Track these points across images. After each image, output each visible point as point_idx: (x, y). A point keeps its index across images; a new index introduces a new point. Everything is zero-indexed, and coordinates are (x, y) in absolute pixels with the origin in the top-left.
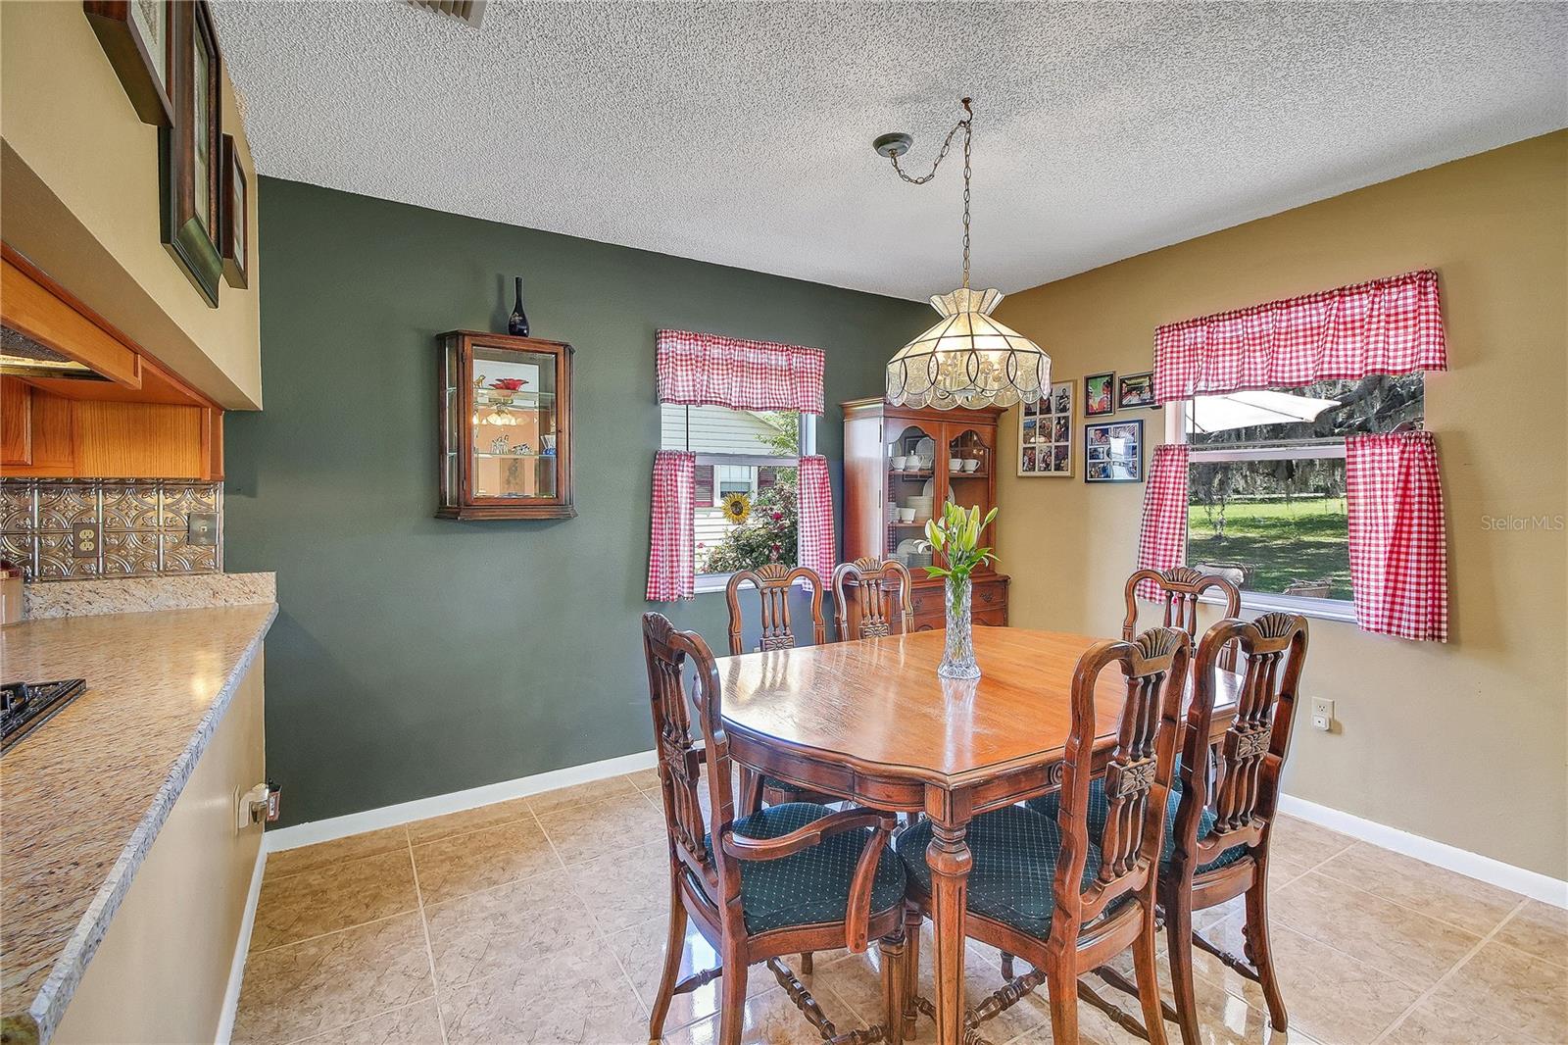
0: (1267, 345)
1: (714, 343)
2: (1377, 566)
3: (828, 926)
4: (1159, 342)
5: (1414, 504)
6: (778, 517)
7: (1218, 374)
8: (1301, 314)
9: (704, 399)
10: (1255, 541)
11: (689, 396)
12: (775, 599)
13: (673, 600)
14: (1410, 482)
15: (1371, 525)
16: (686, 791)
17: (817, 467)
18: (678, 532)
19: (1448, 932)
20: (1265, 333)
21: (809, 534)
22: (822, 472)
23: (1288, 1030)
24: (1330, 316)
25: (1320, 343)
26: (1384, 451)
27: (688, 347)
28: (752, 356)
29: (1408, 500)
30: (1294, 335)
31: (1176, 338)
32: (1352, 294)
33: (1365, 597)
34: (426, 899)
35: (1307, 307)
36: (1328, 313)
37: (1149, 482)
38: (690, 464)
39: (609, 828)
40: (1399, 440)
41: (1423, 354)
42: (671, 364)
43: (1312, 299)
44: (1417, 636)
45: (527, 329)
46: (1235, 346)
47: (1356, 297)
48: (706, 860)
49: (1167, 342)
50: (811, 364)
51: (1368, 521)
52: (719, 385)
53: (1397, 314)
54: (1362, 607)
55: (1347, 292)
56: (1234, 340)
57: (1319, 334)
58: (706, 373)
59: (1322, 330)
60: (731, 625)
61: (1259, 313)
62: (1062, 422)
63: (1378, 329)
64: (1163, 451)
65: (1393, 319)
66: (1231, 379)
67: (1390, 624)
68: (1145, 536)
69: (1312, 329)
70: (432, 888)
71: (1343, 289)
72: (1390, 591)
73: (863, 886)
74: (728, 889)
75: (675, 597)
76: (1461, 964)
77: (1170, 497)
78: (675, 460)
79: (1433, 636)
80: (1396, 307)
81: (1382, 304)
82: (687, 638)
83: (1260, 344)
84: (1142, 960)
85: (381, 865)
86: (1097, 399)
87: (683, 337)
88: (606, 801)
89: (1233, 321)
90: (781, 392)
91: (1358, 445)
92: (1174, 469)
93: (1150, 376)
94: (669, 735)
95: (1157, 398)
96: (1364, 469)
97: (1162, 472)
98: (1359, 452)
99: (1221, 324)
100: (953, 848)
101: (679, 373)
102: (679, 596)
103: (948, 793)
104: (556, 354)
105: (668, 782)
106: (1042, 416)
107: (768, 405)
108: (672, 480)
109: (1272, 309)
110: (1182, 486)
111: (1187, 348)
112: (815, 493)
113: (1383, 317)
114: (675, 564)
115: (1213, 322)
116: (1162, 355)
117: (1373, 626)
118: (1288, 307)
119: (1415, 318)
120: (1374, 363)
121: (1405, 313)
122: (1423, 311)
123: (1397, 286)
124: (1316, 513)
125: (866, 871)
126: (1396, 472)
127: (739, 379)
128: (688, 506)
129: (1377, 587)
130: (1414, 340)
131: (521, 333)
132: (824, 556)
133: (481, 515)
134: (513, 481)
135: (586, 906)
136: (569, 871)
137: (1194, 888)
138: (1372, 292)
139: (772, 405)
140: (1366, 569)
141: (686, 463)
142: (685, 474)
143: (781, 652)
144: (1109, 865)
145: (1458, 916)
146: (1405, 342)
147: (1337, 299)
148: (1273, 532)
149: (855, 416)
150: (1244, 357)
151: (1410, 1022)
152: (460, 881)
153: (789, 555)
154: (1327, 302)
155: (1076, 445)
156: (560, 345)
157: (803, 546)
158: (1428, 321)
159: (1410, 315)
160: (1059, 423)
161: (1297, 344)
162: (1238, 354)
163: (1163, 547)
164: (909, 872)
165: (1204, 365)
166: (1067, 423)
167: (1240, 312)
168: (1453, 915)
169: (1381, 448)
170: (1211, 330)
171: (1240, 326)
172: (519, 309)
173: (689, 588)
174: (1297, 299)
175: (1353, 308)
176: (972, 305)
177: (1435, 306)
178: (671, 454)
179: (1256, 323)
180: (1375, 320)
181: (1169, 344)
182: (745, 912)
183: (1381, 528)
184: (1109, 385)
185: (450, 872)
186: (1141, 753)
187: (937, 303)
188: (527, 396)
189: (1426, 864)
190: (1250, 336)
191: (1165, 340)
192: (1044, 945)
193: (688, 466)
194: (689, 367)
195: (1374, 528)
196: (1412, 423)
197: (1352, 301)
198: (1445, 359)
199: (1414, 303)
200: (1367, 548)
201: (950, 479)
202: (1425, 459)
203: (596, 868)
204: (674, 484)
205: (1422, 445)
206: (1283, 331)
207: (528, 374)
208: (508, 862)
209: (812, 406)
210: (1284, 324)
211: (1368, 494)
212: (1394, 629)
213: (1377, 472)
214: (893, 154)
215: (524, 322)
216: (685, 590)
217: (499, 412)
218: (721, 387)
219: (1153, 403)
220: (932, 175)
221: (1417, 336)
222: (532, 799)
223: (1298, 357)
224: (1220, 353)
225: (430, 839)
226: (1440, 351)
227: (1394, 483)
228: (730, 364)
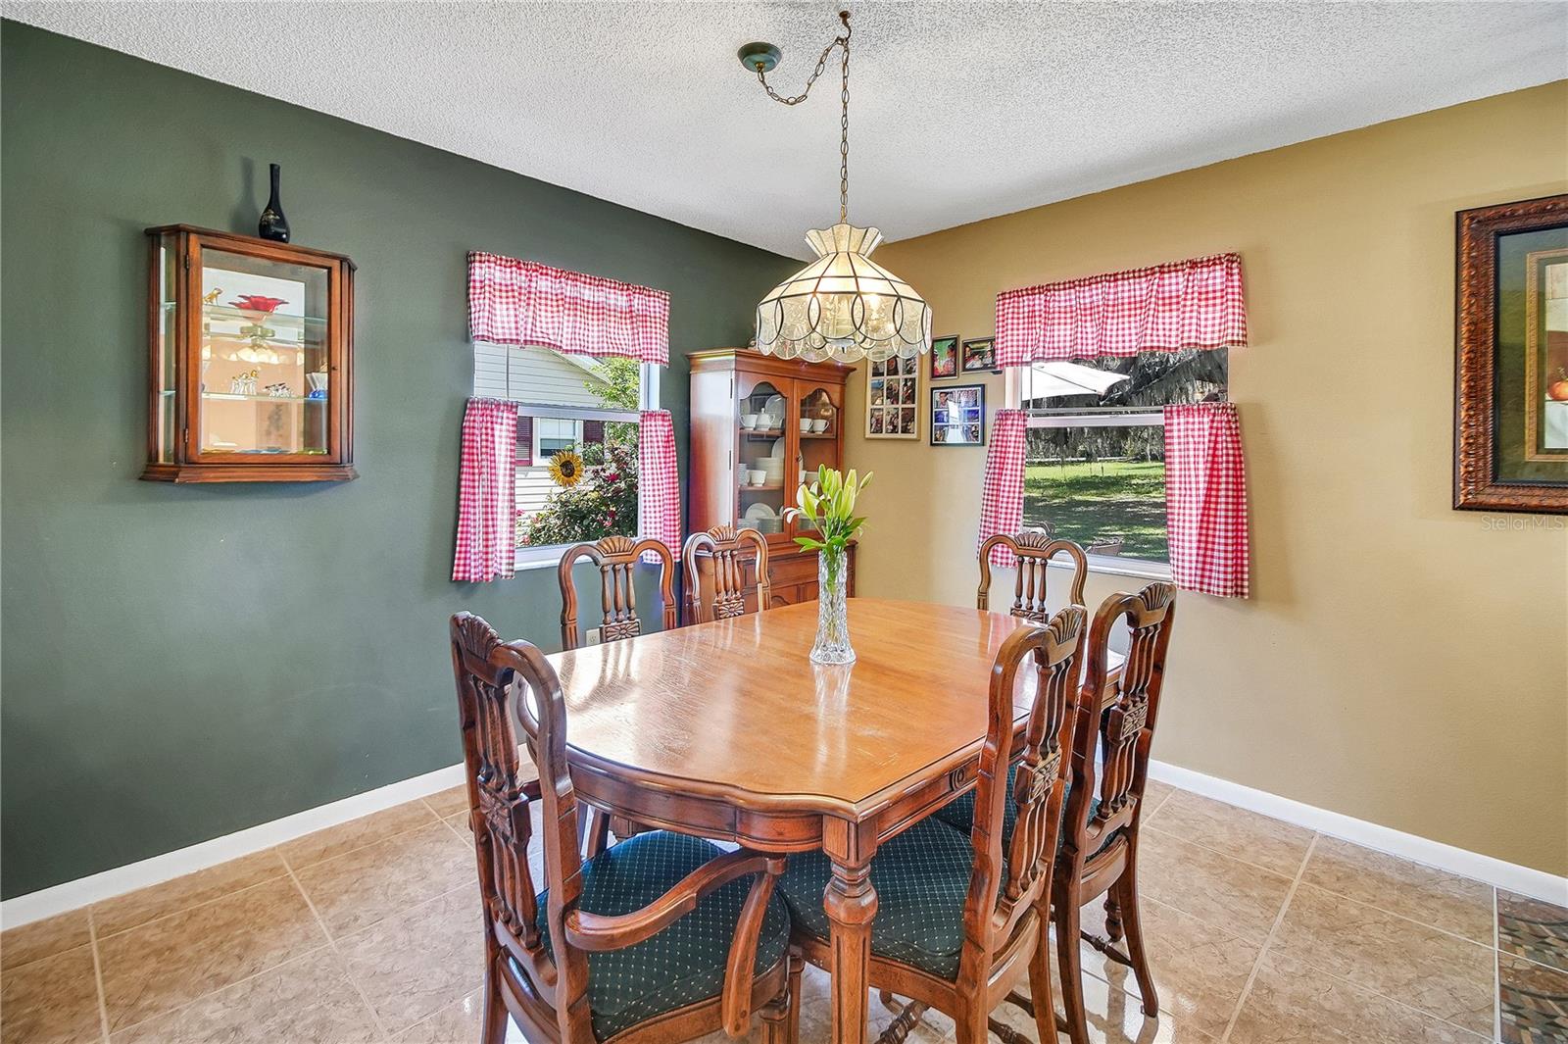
0: (1097, 316)
1: (541, 274)
2: (1190, 528)
3: (700, 1008)
4: (1001, 308)
5: (1222, 470)
6: (613, 478)
7: (1053, 342)
8: (1126, 288)
9: (528, 338)
10: (1038, 500)
11: (511, 334)
12: (618, 577)
13: (487, 580)
14: (1218, 449)
15: (1185, 489)
16: (510, 855)
17: (661, 423)
18: (495, 497)
19: (1266, 877)
20: (1095, 304)
21: (652, 499)
22: (666, 429)
23: (1159, 1015)
24: (1152, 291)
25: (1143, 317)
26: (1196, 420)
27: (508, 276)
28: (588, 293)
29: (1216, 466)
30: (1120, 307)
31: (1016, 305)
32: (1170, 272)
33: (1180, 557)
34: (113, 1021)
35: (1131, 281)
36: (1150, 288)
37: (991, 446)
38: (511, 416)
39: (397, 876)
40: (1209, 410)
41: (1230, 331)
42: (487, 295)
43: (1136, 274)
44: (1225, 593)
45: (288, 234)
46: (1068, 315)
47: (1173, 274)
48: (540, 949)
49: (1008, 308)
50: (655, 307)
51: (1183, 486)
52: (547, 323)
53: (1207, 292)
54: (1178, 567)
55: (1166, 270)
56: (1068, 309)
57: (1141, 308)
58: (532, 308)
59: (1144, 304)
60: (564, 611)
61: (1090, 284)
62: (909, 384)
63: (1192, 305)
64: (1004, 416)
65: (1205, 296)
66: (1065, 347)
67: (1202, 583)
68: (988, 500)
69: (1135, 303)
70: (126, 1001)
71: (1163, 266)
72: (1202, 552)
73: (746, 950)
74: (571, 988)
75: (491, 576)
76: (1283, 911)
77: (1010, 461)
78: (492, 410)
79: (1236, 593)
80: (1207, 286)
81: (1196, 282)
82: (516, 651)
83: (1091, 315)
84: (1038, 974)
85: (45, 975)
86: (942, 362)
87: (503, 263)
88: (393, 838)
89: (1067, 291)
90: (621, 337)
91: (1175, 414)
92: (1014, 433)
93: (992, 340)
94: (488, 780)
95: (999, 362)
96: (1179, 437)
97: (1003, 436)
98: (1175, 421)
99: (1057, 293)
100: (857, 891)
101: (498, 306)
102: (495, 574)
103: (852, 826)
104: (330, 269)
105: (484, 839)
106: (889, 377)
107: (606, 351)
108: (487, 434)
109: (1101, 282)
110: (1021, 450)
111: (1026, 315)
112: (659, 452)
113: (1196, 295)
114: (491, 536)
115: (1050, 291)
116: (1003, 321)
117: (1187, 585)
118: (1116, 280)
119: (1222, 297)
120: (1189, 338)
121: (1214, 291)
122: (1230, 290)
123: (1208, 266)
124: (1082, 475)
125: (750, 932)
126: (1206, 440)
127: (571, 319)
128: (508, 466)
129: (1190, 548)
130: (1221, 318)
131: (278, 237)
132: (668, 523)
133: (211, 476)
134: (274, 433)
135: (362, 996)
136: (340, 948)
137: (1082, 882)
138: (1187, 270)
139: (611, 351)
140: (1181, 531)
141: (505, 415)
142: (504, 427)
143: (624, 642)
144: (1017, 880)
145: (1269, 860)
146: (1214, 318)
147: (1157, 275)
148: (1051, 492)
149: (705, 368)
150: (1077, 327)
151: (1258, 983)
152: (169, 986)
153: (628, 522)
154: (1149, 278)
155: (922, 408)
156: (334, 257)
157: (645, 512)
158: (1233, 300)
159: (1218, 294)
160: (905, 385)
161: (1123, 316)
162: (1071, 324)
163: (1004, 510)
164: (793, 911)
165: (1042, 332)
166: (913, 385)
167: (1074, 282)
168: (1266, 859)
169: (1194, 417)
170: (1048, 298)
171: (1073, 297)
172: (274, 204)
173: (509, 564)
174: (1123, 273)
175: (1170, 284)
176: (852, 244)
177: (1239, 287)
178: (486, 403)
179: (1087, 294)
180: (1189, 297)
181: (1011, 310)
182: (593, 1013)
183: (1194, 492)
184: (953, 348)
185: (155, 973)
186: (1049, 749)
187: (813, 239)
188: (288, 320)
189: (1233, 807)
190: (1082, 307)
191: (1006, 306)
192: (951, 985)
193: (508, 418)
194: (511, 300)
195: (1188, 492)
196: (1217, 395)
197: (1170, 278)
198: (1246, 336)
199: (1222, 283)
200: (1182, 511)
201: (801, 439)
202: (1230, 428)
203: (378, 938)
204: (490, 438)
205: (1228, 415)
206: (1111, 303)
207: (291, 294)
208: (248, 946)
209: (656, 355)
210: (1112, 297)
211: (1182, 460)
212: (1205, 587)
213: (1191, 440)
214: (760, 70)
215: (282, 222)
216: (504, 567)
217: (254, 347)
218: (550, 326)
219: (995, 368)
220: (805, 96)
221: (1224, 313)
222: (287, 847)
223: (1123, 329)
224: (1056, 321)
225: (126, 925)
226: (1243, 329)
227: (1204, 450)
228: (560, 299)
